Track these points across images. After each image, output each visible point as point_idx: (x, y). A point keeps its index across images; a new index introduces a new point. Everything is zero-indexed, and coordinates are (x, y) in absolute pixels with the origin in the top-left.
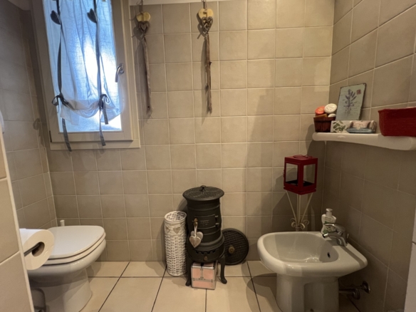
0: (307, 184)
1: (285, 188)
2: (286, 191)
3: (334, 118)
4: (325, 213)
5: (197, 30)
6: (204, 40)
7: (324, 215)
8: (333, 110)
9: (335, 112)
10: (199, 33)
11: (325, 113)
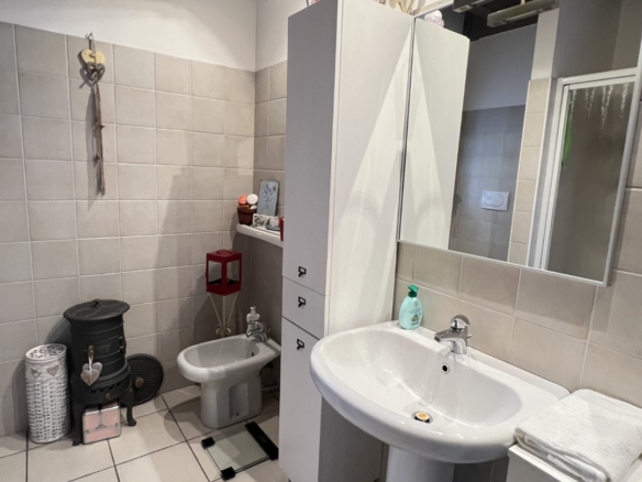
0: (232, 282)
1: (208, 290)
2: (209, 294)
3: (255, 211)
4: (249, 311)
5: (79, 76)
6: (90, 92)
7: (249, 315)
8: (254, 202)
9: (256, 204)
10: (82, 81)
11: (247, 204)
